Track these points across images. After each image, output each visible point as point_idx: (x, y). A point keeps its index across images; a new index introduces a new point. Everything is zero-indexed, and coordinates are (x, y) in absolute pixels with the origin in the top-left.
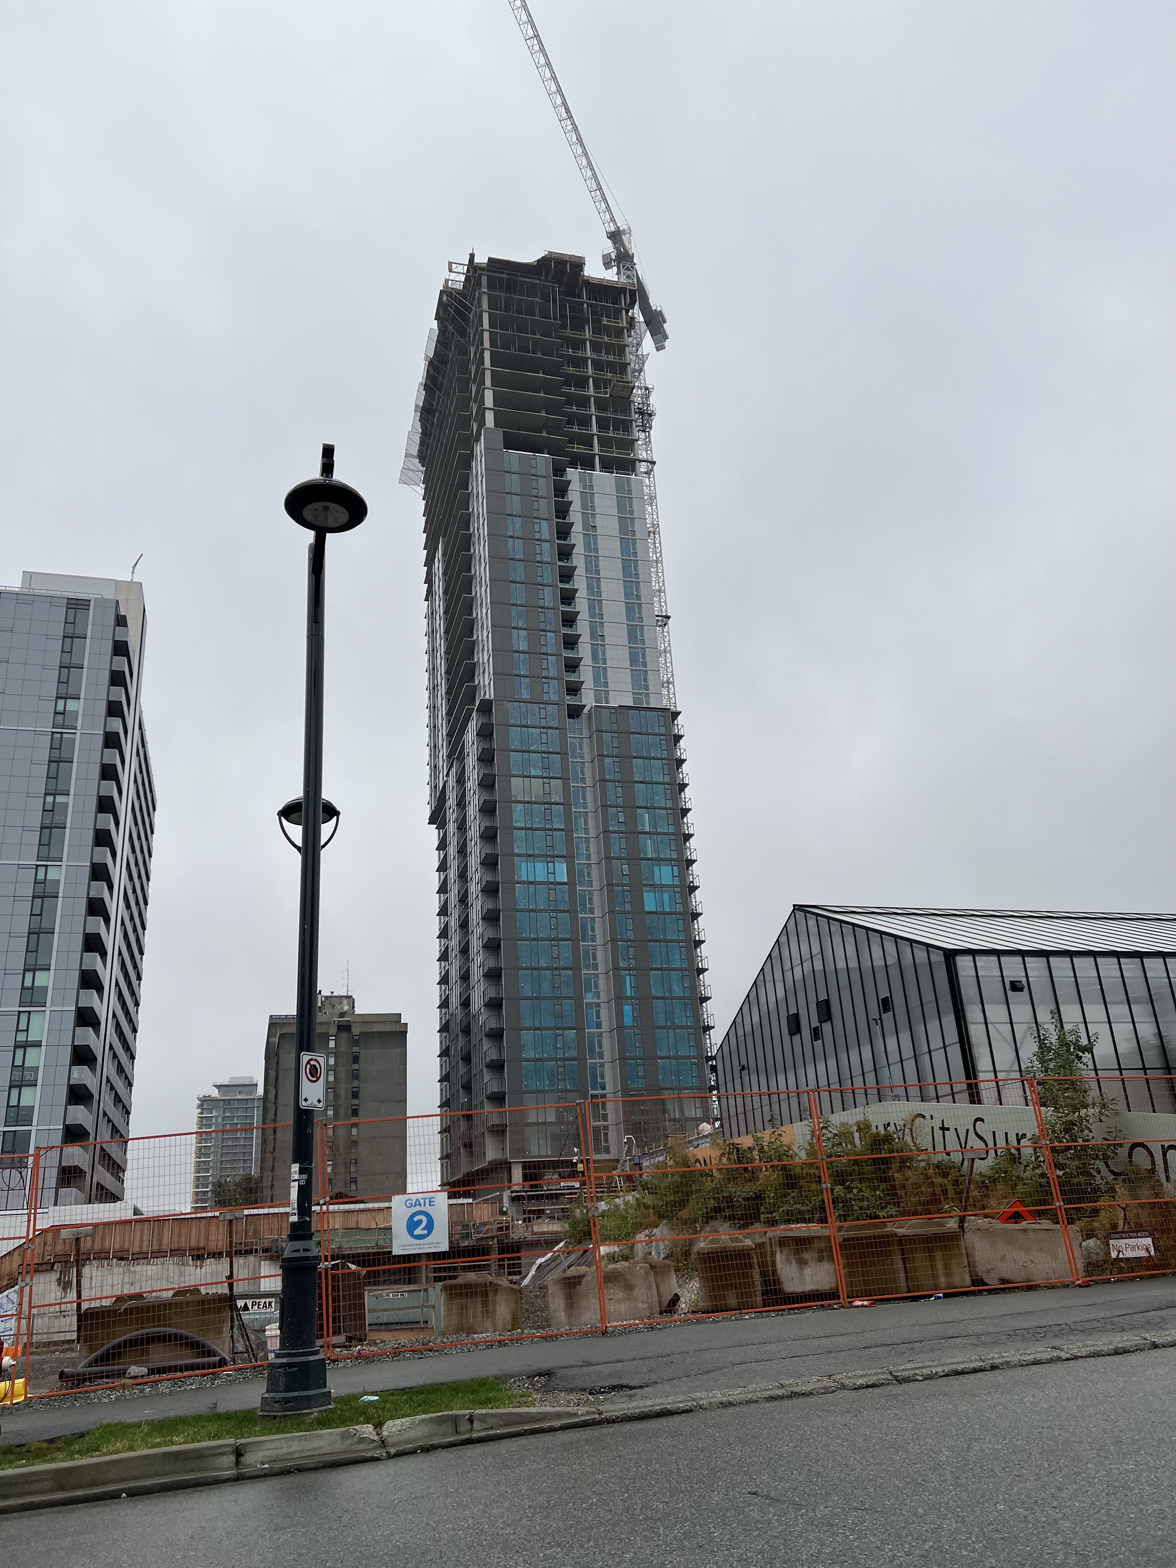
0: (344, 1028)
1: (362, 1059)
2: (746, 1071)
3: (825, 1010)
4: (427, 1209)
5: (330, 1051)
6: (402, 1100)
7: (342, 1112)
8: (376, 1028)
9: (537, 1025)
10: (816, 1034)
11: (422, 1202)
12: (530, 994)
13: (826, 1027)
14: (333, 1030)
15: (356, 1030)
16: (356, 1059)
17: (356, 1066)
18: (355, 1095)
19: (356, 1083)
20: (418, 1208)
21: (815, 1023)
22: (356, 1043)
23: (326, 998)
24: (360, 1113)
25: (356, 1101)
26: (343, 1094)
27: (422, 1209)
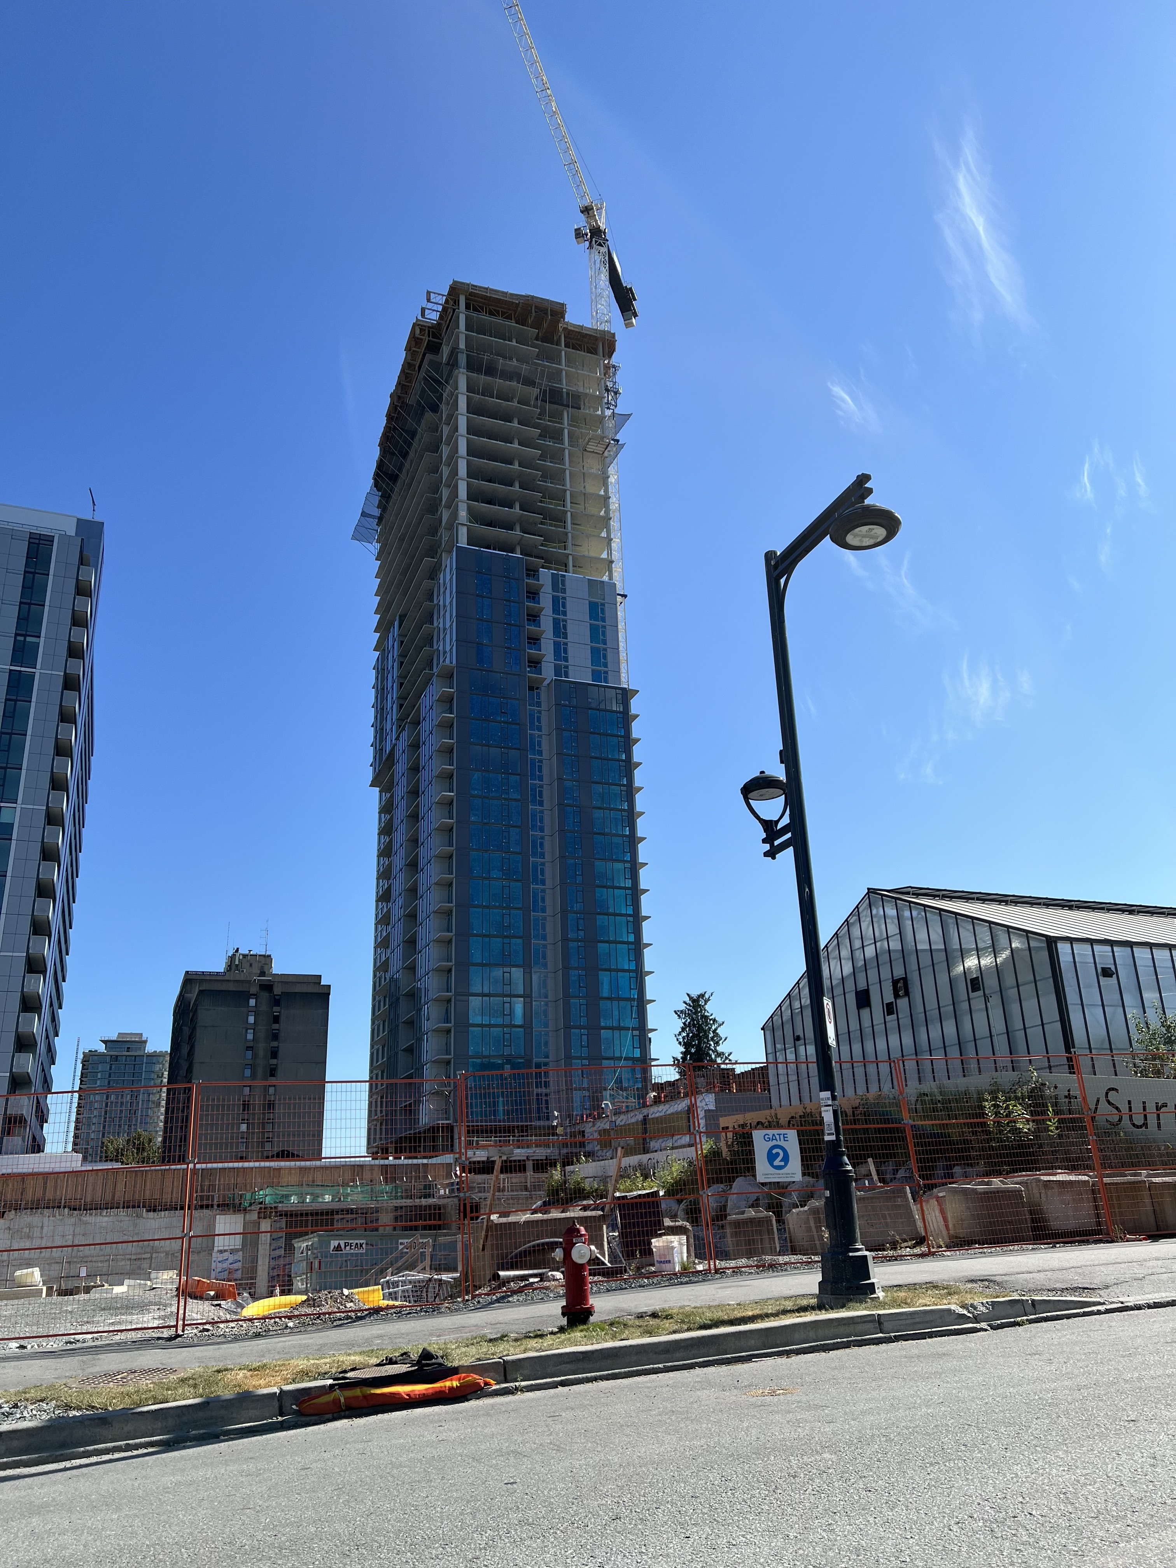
0: (267, 987)
1: (282, 1019)
2: (802, 1041)
3: (901, 987)
4: (782, 1143)
5: (250, 1009)
6: (322, 1063)
7: (260, 1071)
8: (298, 989)
9: (486, 991)
10: (890, 1009)
11: (777, 1137)
12: (480, 961)
13: (902, 1003)
14: (254, 990)
15: (277, 990)
16: (276, 1020)
17: (276, 1026)
18: (274, 1054)
19: (275, 1044)
20: (774, 1143)
21: (889, 998)
22: (277, 1002)
23: (245, 956)
24: (279, 1073)
25: (274, 1061)
26: (261, 1053)
27: (779, 1143)
